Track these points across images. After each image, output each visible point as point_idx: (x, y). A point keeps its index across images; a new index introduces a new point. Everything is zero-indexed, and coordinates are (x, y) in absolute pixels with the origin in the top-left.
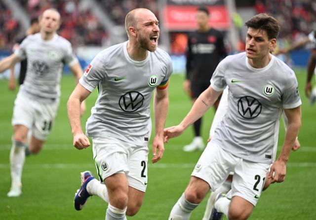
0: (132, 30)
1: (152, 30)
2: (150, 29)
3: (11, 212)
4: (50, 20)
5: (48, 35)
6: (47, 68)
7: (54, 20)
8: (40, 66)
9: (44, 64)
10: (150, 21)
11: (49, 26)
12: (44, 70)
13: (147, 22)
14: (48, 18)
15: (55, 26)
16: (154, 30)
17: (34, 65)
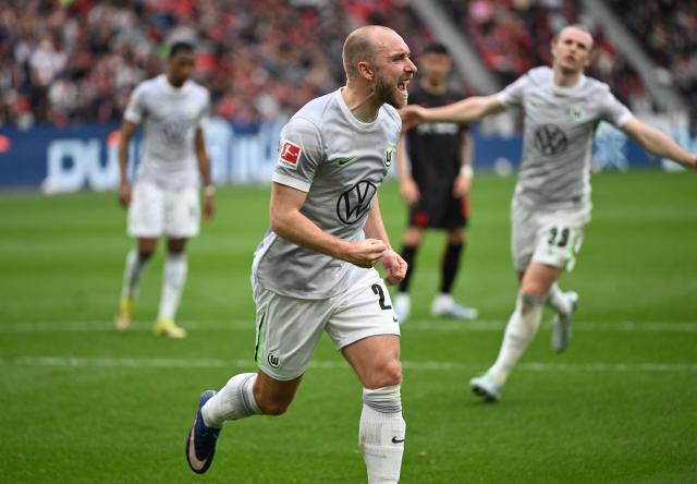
0: (363, 68)
1: (405, 70)
2: (400, 67)
3: (428, 463)
4: (574, 47)
5: (567, 76)
6: (564, 140)
7: (581, 46)
8: (551, 137)
9: (558, 131)
10: (401, 52)
11: (570, 58)
12: (559, 144)
13: (396, 53)
14: (569, 42)
15: (583, 59)
16: (408, 69)
17: (538, 134)
